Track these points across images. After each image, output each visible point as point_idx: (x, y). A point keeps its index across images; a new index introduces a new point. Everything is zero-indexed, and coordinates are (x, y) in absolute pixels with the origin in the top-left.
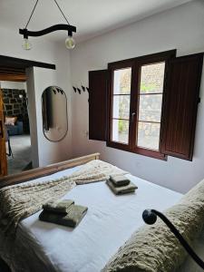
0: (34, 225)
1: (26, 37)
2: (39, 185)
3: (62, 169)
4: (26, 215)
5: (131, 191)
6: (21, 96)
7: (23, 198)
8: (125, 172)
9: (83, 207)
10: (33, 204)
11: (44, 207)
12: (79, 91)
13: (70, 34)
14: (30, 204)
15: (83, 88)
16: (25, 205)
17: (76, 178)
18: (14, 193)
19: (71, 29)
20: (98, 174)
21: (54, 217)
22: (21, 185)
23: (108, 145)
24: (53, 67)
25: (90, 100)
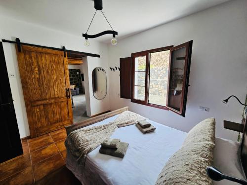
0: (96, 156)
1: (86, 38)
2: (96, 128)
3: (108, 117)
4: (90, 150)
5: (152, 131)
6: (78, 73)
7: (87, 138)
8: (145, 118)
9: (126, 144)
10: (94, 142)
11: (102, 144)
12: (114, 69)
13: (114, 36)
14: (92, 142)
15: (116, 68)
16: (89, 142)
17: (117, 123)
18: (81, 134)
19: (114, 33)
20: (130, 120)
21: (109, 151)
22: (84, 128)
23: (132, 101)
24: (98, 56)
25: (121, 75)
